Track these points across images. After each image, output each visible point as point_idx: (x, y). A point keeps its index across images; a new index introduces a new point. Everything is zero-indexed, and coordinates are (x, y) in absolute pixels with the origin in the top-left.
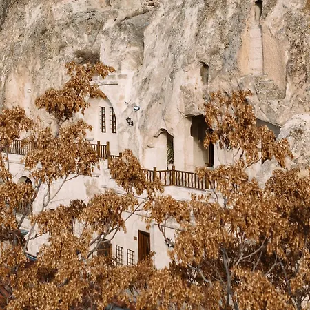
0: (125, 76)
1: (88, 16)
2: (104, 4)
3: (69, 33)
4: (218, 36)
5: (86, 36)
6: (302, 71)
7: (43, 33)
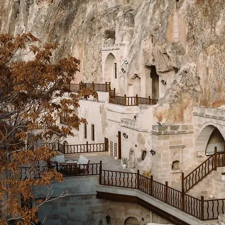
0: (124, 45)
1: (115, 9)
2: (126, 2)
3: (104, 20)
4: (160, 20)
5: (113, 21)
6: (192, 39)
7: (92, 20)
